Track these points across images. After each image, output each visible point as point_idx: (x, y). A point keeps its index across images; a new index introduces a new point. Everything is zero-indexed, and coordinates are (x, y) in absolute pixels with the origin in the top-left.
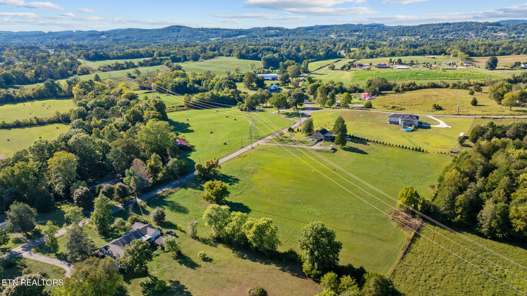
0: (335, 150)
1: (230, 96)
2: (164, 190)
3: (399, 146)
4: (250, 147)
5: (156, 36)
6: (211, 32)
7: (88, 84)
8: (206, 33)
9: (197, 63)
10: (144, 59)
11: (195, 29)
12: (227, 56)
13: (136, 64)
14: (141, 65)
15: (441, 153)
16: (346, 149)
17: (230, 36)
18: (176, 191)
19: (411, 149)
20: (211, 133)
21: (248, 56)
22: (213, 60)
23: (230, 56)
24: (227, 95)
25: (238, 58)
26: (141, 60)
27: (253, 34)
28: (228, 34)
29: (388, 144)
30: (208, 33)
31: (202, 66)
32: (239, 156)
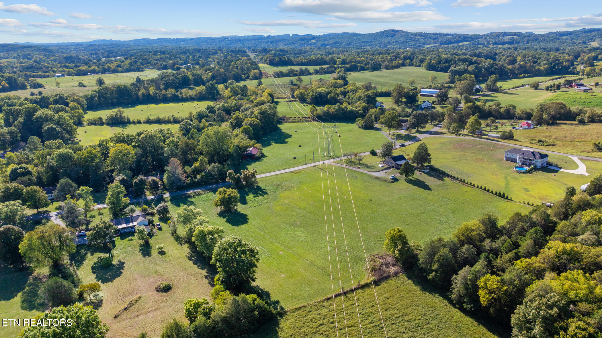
0: (395, 180)
1: (360, 110)
2: (196, 191)
3: (481, 188)
4: (312, 165)
5: (366, 41)
6: (430, 38)
7: (237, 89)
8: (423, 39)
9: (376, 73)
10: (320, 66)
11: (412, 34)
12: (416, 66)
13: (312, 71)
14: (317, 72)
15: (528, 204)
16: (409, 181)
17: (450, 43)
18: (205, 193)
19: (494, 193)
20: (300, 146)
21: (439, 67)
22: (396, 70)
23: (419, 66)
24: (357, 109)
25: (427, 70)
26: (318, 67)
27: (480, 41)
28: (448, 41)
29: (469, 183)
30: (425, 38)
31: (377, 76)
32: (292, 172)
